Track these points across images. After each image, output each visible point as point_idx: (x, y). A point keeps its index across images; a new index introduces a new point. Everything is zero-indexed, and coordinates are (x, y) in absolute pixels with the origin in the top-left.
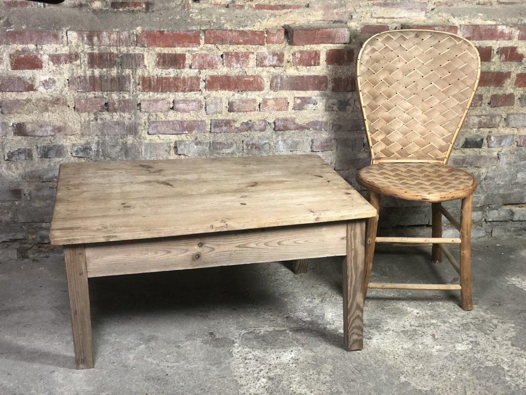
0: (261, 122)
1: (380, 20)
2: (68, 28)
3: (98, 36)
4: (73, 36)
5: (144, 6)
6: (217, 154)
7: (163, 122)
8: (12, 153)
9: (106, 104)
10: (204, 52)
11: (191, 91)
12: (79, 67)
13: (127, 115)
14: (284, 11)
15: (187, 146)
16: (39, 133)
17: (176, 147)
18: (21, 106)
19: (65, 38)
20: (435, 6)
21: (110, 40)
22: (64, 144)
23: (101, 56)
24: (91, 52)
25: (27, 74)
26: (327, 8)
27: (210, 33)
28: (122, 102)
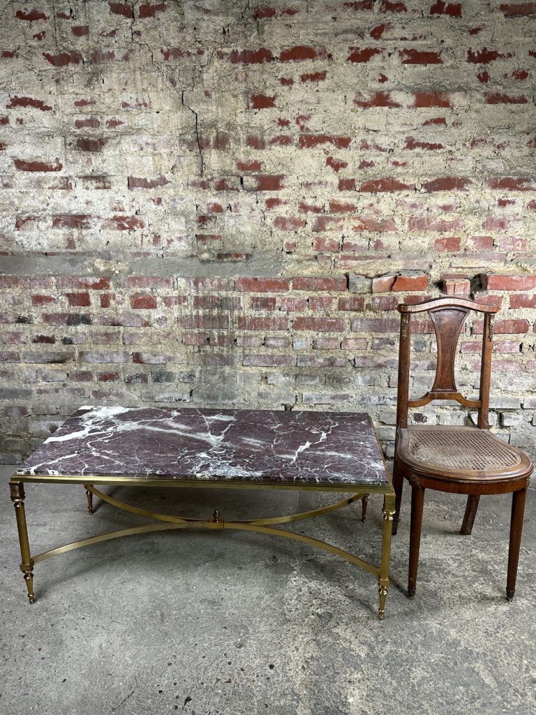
0: (342, 359)
1: (460, 270)
2: (178, 275)
3: (202, 282)
4: (182, 282)
5: (244, 257)
6: (302, 385)
7: (255, 356)
8: (131, 377)
9: (208, 339)
10: (292, 296)
11: (280, 329)
12: (187, 308)
13: (225, 349)
14: (367, 261)
15: (276, 377)
16: (153, 362)
17: (266, 378)
18: (139, 339)
19: (176, 284)
20: (514, 257)
21: (212, 285)
22: (173, 371)
23: (204, 299)
24: (196, 295)
25: (143, 312)
26: (408, 258)
27: (297, 280)
28: (221, 337)
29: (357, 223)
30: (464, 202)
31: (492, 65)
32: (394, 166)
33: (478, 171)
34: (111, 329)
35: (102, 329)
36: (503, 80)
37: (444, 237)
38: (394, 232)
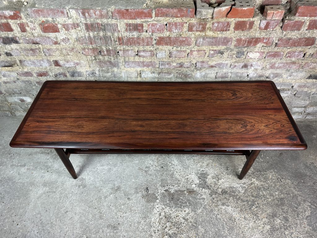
0: (188, 63)
2: (69, 7)
3: (88, 13)
4: (73, 13)
7: (133, 62)
8: (56, 74)
9: (100, 51)
10: (155, 22)
11: (147, 45)
12: (81, 32)
13: (112, 58)
15: (146, 74)
18: (54, 52)
19: (69, 14)
21: (95, 15)
22: (81, 71)
23: (92, 25)
24: (85, 22)
25: (52, 35)
27: (158, 11)
28: (108, 51)
34: (34, 46)
35: (28, 46)
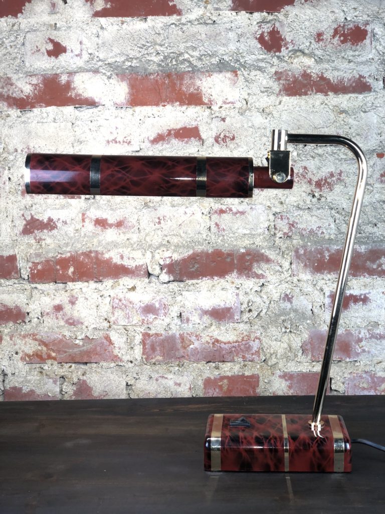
29: (30, 347)
30: (258, 300)
31: (286, 16)
32: (99, 228)
33: (279, 235)
36: (315, 45)
37: (223, 374)
38: (113, 365)
